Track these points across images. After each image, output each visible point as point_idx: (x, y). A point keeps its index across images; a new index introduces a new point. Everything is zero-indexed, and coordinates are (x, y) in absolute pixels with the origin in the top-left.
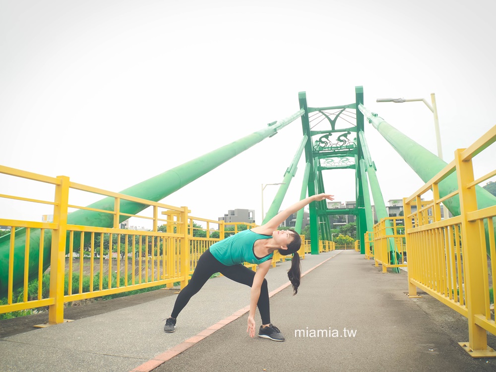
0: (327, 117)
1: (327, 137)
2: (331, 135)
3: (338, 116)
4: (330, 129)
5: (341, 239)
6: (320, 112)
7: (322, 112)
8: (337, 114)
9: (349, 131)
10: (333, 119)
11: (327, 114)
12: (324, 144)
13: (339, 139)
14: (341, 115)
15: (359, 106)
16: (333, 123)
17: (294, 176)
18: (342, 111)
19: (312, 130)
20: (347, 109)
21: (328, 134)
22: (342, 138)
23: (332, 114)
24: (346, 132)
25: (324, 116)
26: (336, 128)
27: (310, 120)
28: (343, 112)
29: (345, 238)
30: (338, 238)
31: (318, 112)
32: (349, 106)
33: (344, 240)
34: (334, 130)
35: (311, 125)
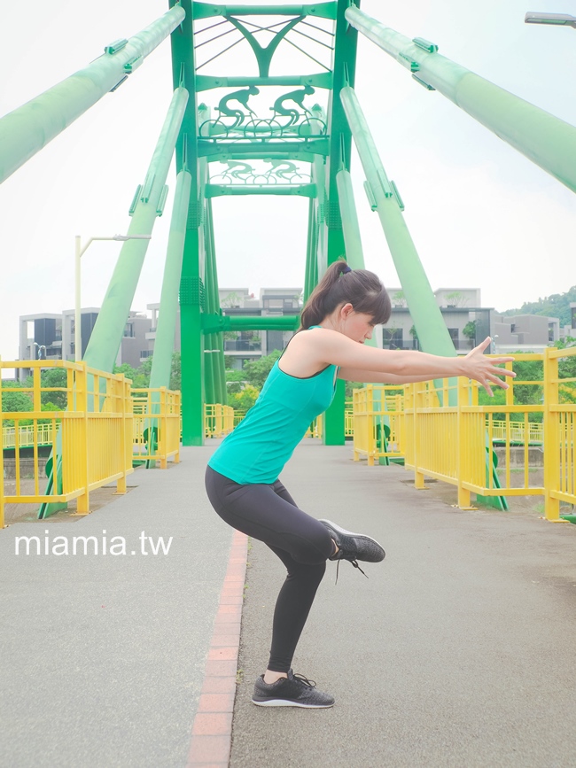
0: (248, 35)
1: (242, 96)
2: (257, 92)
3: (280, 36)
5: (249, 400)
6: (229, 19)
7: (235, 22)
8: (278, 29)
9: (309, 84)
11: (250, 29)
12: (234, 119)
13: (278, 107)
14: (290, 35)
15: (348, 11)
16: (264, 56)
17: (160, 213)
18: (294, 22)
19: (198, 73)
20: (309, 19)
21: (247, 88)
22: (289, 104)
23: (264, 29)
24: (302, 88)
25: (238, 34)
27: (197, 40)
28: (298, 26)
31: (221, 18)
32: (315, 10)
34: (265, 79)
35: (200, 56)
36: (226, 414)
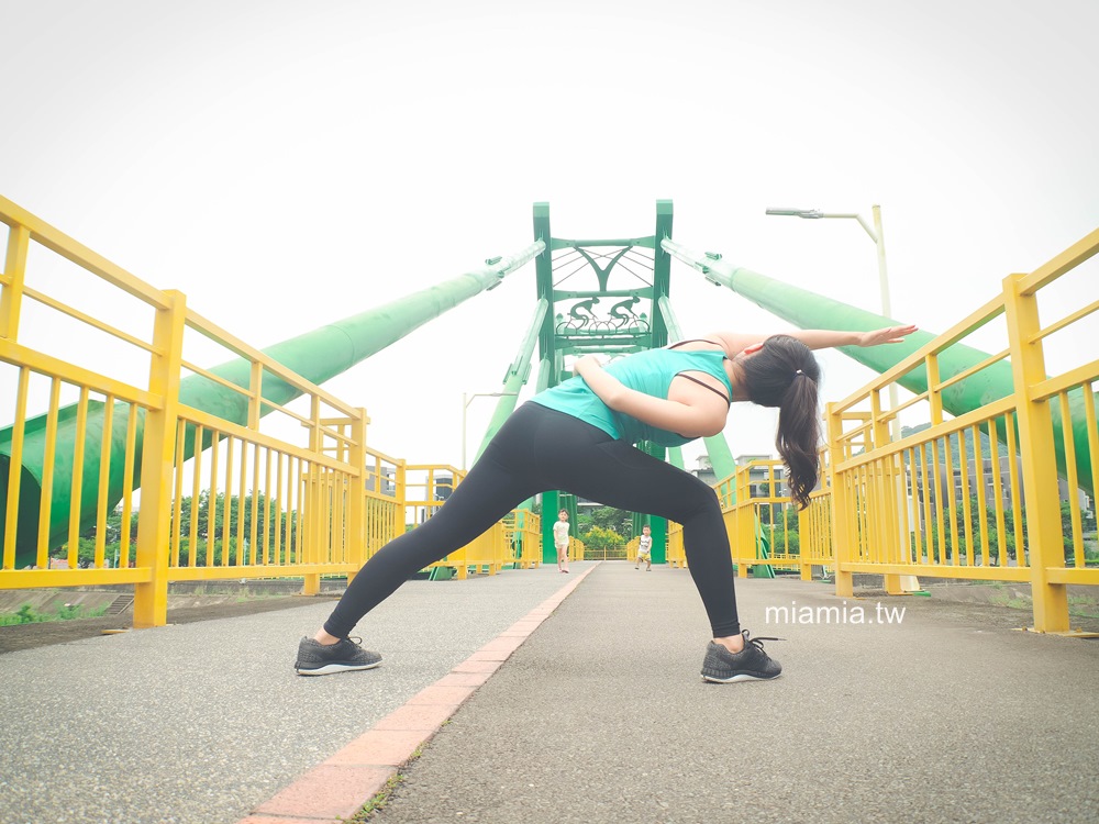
0: (591, 261)
1: (587, 305)
2: (598, 301)
3: (615, 261)
4: (596, 288)
5: (597, 538)
6: (577, 249)
7: (582, 251)
8: (613, 256)
9: (636, 296)
10: (603, 268)
11: (592, 256)
12: (582, 321)
13: (613, 312)
14: (621, 260)
15: (663, 242)
16: (603, 276)
17: (525, 382)
18: (624, 251)
19: (555, 288)
20: (635, 248)
21: (591, 300)
22: (621, 310)
23: (603, 256)
24: (631, 298)
25: (585, 260)
26: (609, 288)
27: (554, 265)
28: (627, 254)
29: (604, 535)
30: (589, 534)
31: (572, 249)
32: (639, 242)
33: (602, 539)
34: (604, 292)
35: (556, 276)
36: (577, 546)
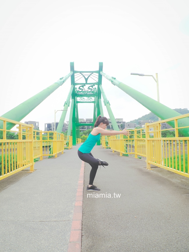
0: (84, 76)
2: (85, 86)
3: (89, 76)
4: (85, 82)
5: (84, 138)
6: (80, 73)
7: (81, 74)
9: (94, 84)
10: (86, 78)
11: (84, 75)
12: (81, 90)
13: (89, 88)
14: (91, 76)
15: (101, 72)
16: (86, 80)
17: (69, 106)
18: (91, 74)
19: (75, 82)
21: (83, 85)
22: (90, 88)
23: (86, 75)
24: (93, 85)
25: (82, 76)
26: (88, 82)
29: (86, 137)
30: (82, 137)
31: (79, 73)
32: (95, 72)
33: (85, 138)
34: (87, 83)
36: (80, 140)
